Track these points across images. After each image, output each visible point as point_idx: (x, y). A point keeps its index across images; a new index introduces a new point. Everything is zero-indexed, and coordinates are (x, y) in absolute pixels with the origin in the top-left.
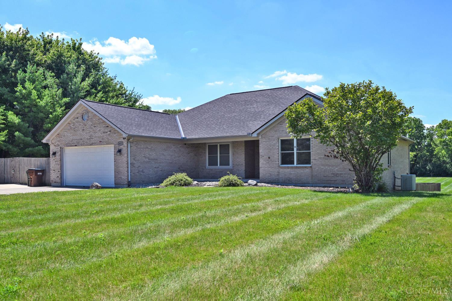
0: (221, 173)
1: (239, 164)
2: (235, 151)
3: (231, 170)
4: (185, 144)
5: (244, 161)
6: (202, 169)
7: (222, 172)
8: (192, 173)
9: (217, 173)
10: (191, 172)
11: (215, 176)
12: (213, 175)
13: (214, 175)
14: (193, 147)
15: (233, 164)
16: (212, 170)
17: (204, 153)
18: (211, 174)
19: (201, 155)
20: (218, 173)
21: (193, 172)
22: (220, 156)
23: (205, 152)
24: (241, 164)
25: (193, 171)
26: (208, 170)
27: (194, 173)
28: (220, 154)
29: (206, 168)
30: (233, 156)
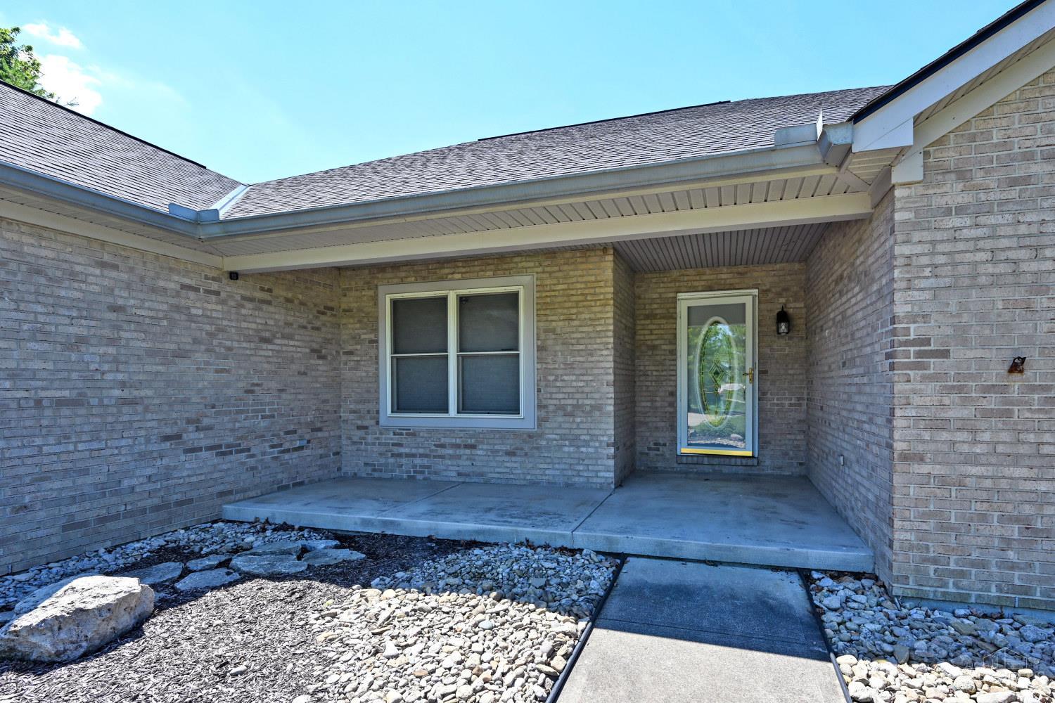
0: (468, 451)
1: (576, 407)
2: (553, 331)
3: (530, 436)
4: (234, 276)
5: (612, 389)
6: (359, 428)
7: (473, 447)
8: (295, 454)
9: (441, 451)
10: (288, 451)
11: (429, 467)
12: (418, 461)
13: (425, 461)
14: (302, 303)
15: (541, 406)
16: (413, 434)
17: (371, 341)
18: (408, 455)
19: (350, 353)
20: (450, 451)
21: (301, 448)
22: (462, 360)
23: (372, 336)
24: (594, 407)
25: (298, 444)
26: (391, 435)
27: (306, 452)
28: (461, 347)
29: (382, 422)
30: (540, 360)
